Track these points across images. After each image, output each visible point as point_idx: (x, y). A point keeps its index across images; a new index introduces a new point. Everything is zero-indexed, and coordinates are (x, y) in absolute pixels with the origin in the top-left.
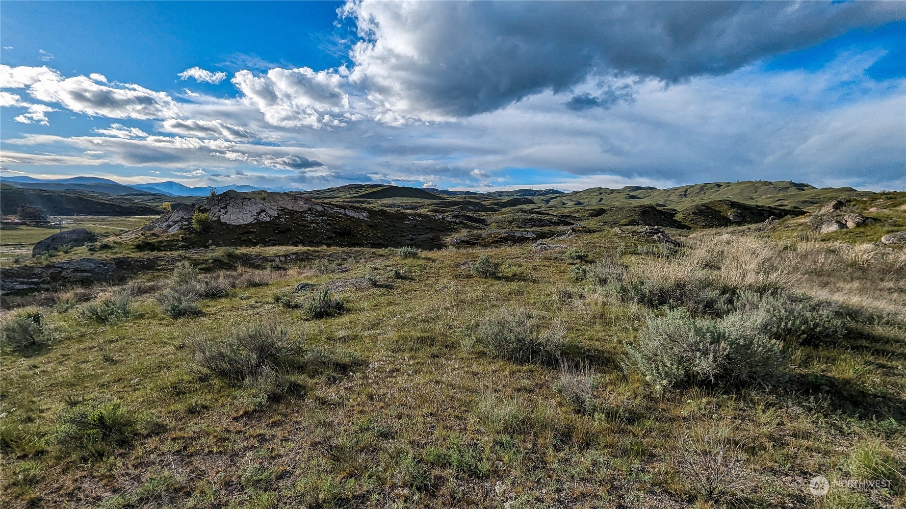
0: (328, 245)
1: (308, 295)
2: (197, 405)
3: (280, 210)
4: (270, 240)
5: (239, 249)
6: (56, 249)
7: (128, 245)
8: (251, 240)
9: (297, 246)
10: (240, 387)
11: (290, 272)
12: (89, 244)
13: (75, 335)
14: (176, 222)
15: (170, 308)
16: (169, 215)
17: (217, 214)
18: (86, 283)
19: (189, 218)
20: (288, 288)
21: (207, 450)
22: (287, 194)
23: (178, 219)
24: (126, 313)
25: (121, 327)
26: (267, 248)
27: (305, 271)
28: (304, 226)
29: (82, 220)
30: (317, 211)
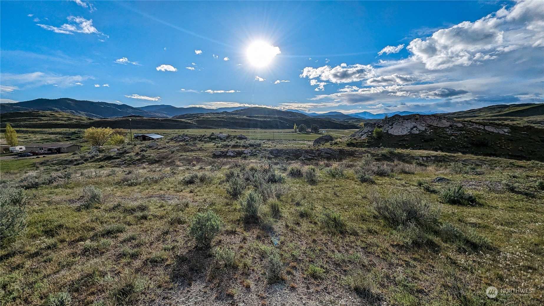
0: (464, 153)
1: (444, 186)
2: (373, 229)
3: (427, 126)
4: (417, 146)
5: (397, 150)
6: (320, 143)
7: (344, 143)
8: (404, 145)
9: (437, 151)
10: (395, 229)
11: (430, 168)
12: (331, 142)
13: (325, 180)
14: (366, 133)
15: (360, 177)
16: (363, 129)
17: (387, 129)
18: (329, 159)
19: (372, 131)
20: (428, 178)
21: (377, 254)
22: (434, 115)
23: (367, 131)
24: (342, 175)
25: (340, 181)
26: (415, 151)
27: (441, 169)
28: (444, 138)
29: (330, 131)
30: (457, 127)
